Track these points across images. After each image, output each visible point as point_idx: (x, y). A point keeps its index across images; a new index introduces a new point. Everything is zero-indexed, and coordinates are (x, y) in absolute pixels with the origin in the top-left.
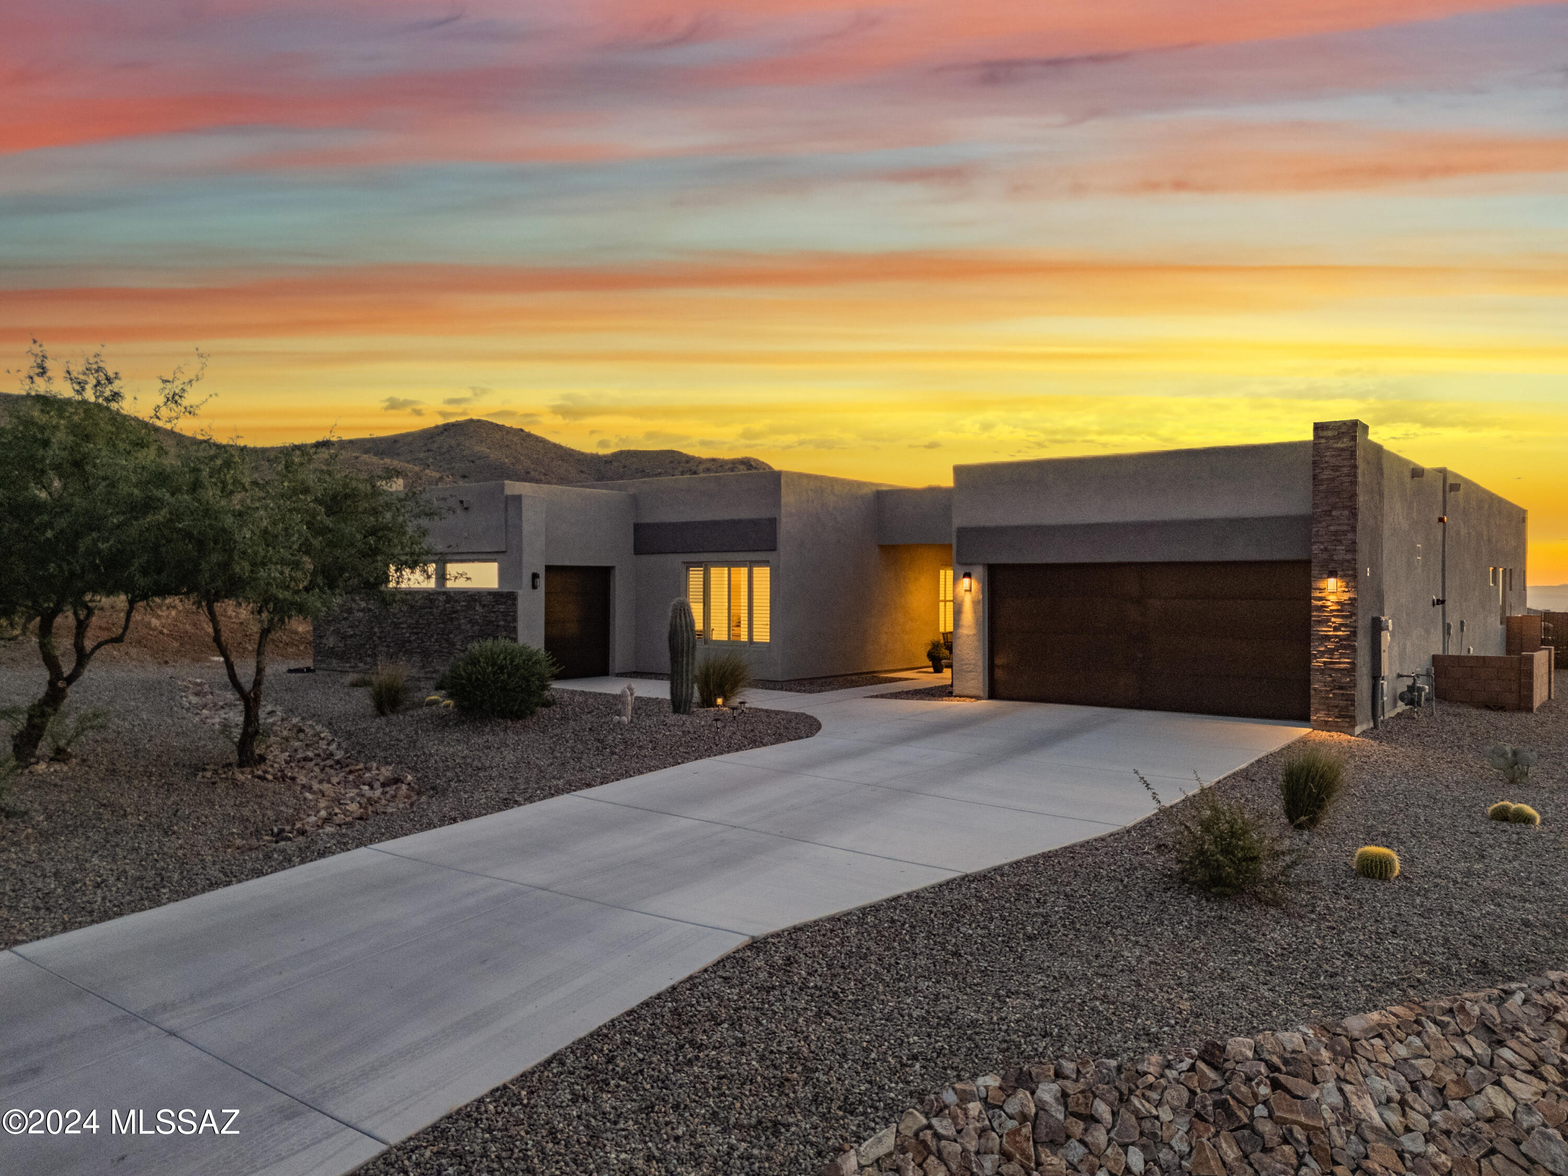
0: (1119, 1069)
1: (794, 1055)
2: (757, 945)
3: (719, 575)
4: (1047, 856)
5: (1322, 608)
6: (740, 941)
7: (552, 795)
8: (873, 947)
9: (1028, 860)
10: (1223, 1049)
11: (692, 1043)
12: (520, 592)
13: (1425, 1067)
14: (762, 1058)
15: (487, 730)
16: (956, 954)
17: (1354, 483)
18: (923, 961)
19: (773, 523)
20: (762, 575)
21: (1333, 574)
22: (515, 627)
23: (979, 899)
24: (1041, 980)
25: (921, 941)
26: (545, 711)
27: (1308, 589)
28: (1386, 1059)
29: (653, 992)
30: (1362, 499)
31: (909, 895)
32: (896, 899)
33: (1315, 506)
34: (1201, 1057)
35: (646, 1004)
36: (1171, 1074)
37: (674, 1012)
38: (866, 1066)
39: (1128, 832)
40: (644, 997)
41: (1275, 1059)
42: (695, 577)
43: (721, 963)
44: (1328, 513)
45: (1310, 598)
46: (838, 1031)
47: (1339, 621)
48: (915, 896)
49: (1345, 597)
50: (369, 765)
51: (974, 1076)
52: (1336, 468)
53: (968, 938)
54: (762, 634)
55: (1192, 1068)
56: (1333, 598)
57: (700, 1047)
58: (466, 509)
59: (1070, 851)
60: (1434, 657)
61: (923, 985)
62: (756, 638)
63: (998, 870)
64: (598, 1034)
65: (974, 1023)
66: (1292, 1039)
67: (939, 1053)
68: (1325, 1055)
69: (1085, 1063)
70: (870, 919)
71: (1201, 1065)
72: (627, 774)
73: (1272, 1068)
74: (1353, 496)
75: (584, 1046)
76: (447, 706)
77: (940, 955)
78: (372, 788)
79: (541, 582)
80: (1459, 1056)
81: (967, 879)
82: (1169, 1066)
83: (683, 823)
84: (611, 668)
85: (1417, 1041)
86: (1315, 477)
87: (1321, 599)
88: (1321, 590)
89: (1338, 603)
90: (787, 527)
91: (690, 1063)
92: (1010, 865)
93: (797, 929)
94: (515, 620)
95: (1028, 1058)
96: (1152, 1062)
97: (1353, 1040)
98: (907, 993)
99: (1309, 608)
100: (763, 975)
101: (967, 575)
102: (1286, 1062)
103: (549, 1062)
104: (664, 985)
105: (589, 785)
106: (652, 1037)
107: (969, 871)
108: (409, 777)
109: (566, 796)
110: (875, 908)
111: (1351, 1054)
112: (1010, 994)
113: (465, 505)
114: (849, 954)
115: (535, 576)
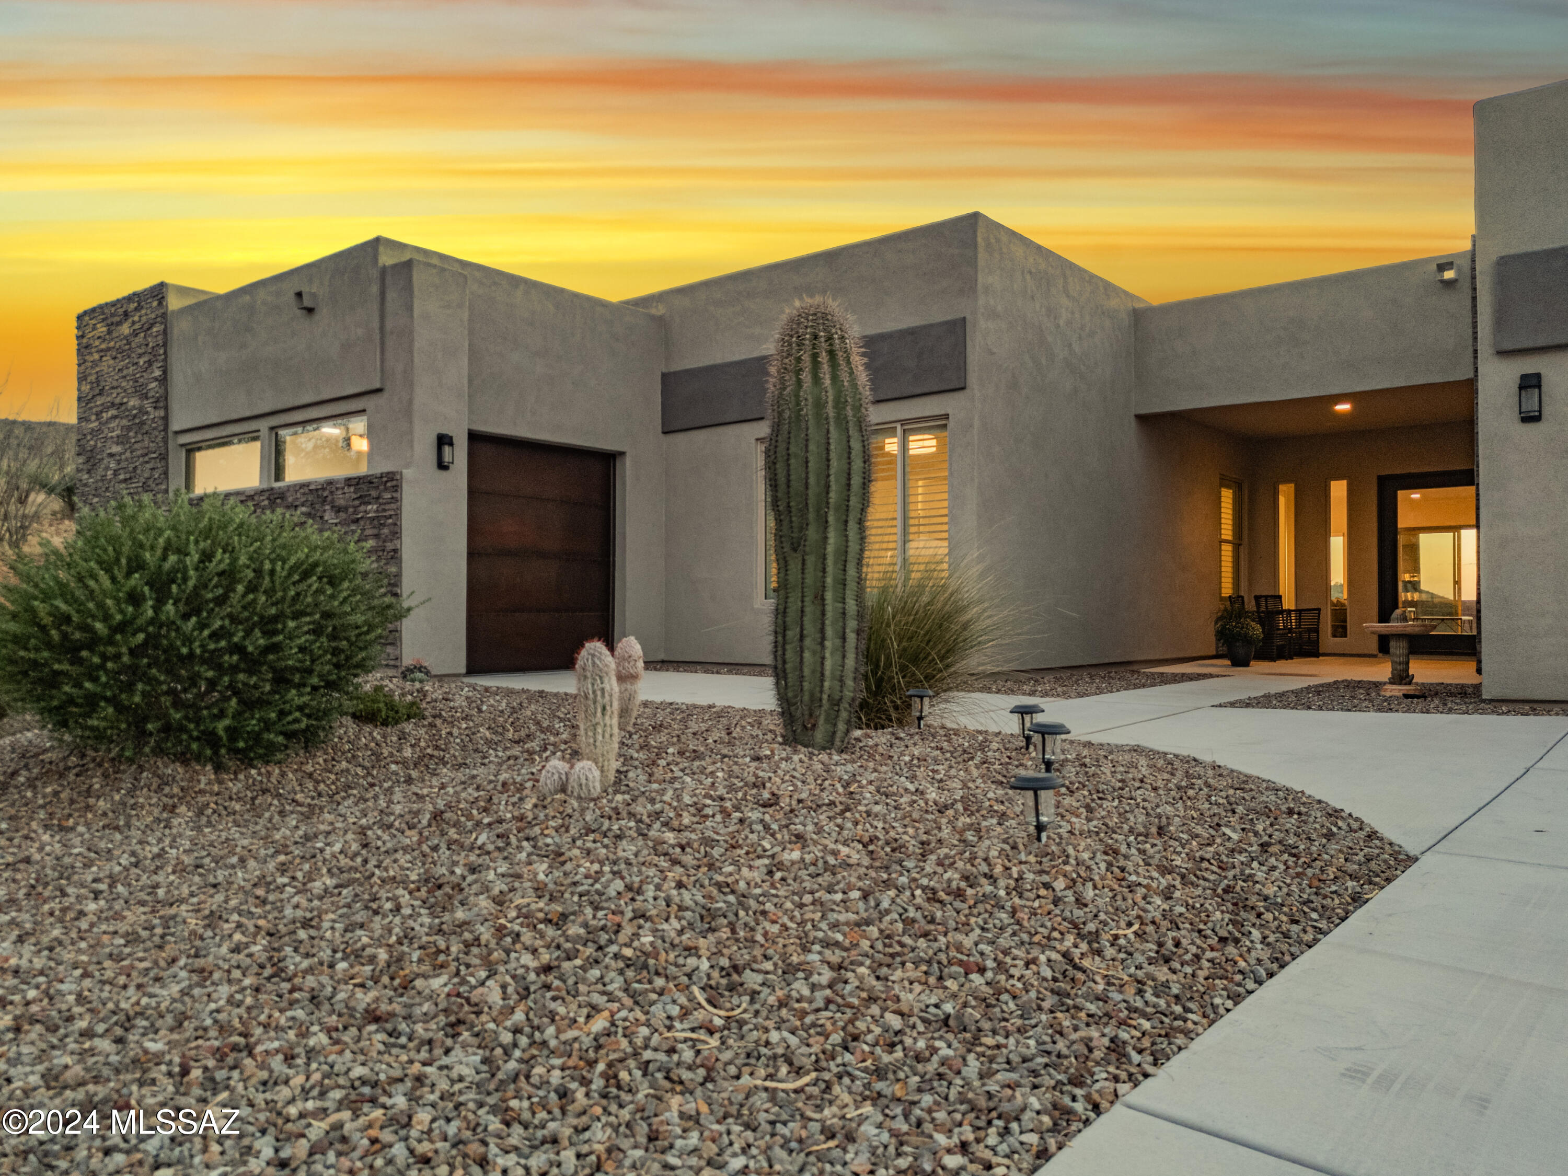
12: (408, 473)
19: (957, 329)
22: (395, 551)
58: (310, 310)
79: (459, 455)
90: (987, 339)
94: (396, 534)
113: (307, 302)
115: (443, 441)
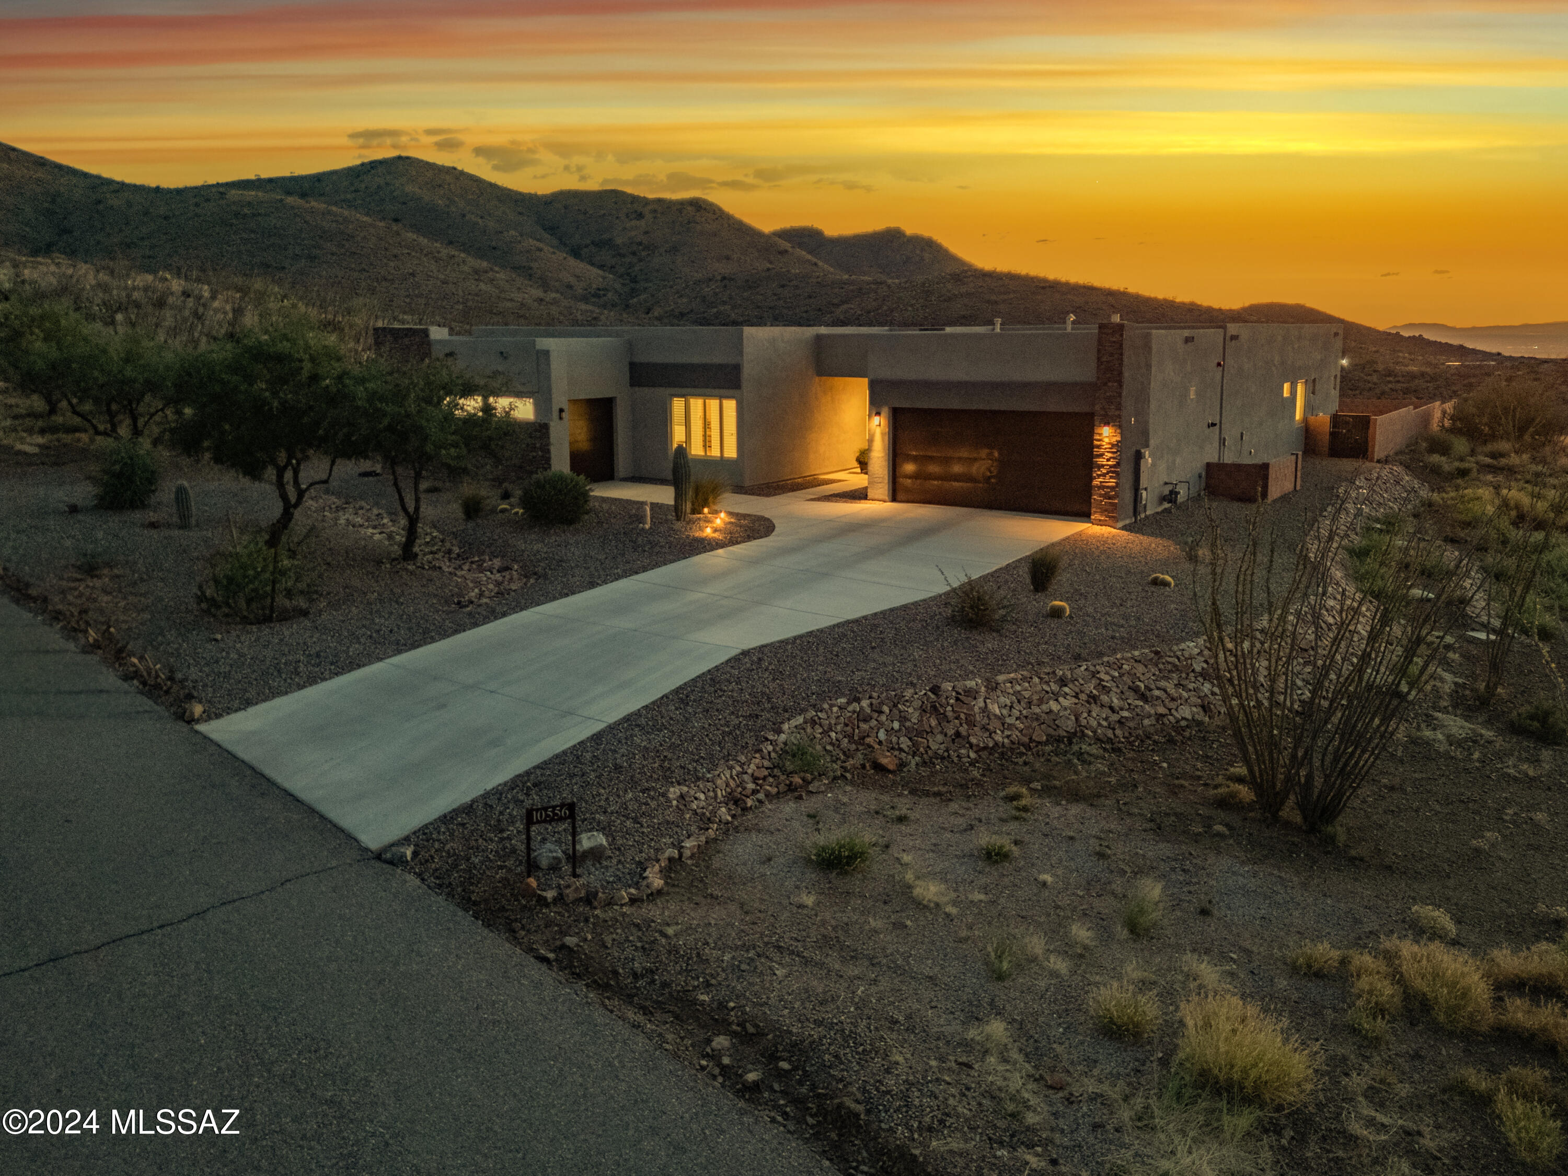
0: (896, 695)
1: (763, 693)
2: (745, 653)
3: (696, 404)
4: (892, 610)
5: (1099, 447)
6: (738, 651)
7: (617, 579)
8: (798, 652)
9: (881, 612)
10: (939, 687)
11: (721, 690)
12: (551, 423)
13: (1027, 694)
14: (750, 694)
15: (552, 531)
16: (837, 656)
17: (1121, 364)
18: (821, 658)
19: (737, 368)
20: (730, 406)
21: (1107, 424)
22: (549, 449)
23: (853, 632)
24: (873, 665)
25: (821, 649)
26: (586, 517)
27: (1091, 433)
28: (1011, 691)
29: (701, 672)
30: (1126, 374)
31: (818, 630)
32: (811, 632)
33: (1098, 378)
34: (930, 690)
35: (698, 677)
36: (916, 696)
37: (711, 679)
38: (793, 697)
39: (940, 596)
40: (697, 674)
41: (960, 691)
42: (678, 405)
43: (729, 661)
44: (1105, 384)
45: (1093, 440)
46: (781, 685)
47: (1110, 455)
48: (821, 631)
49: (1114, 440)
50: (482, 558)
51: (836, 699)
52: (1112, 355)
53: (844, 649)
54: (731, 452)
55: (925, 694)
56: (1107, 440)
57: (724, 691)
59: (905, 608)
60: (1208, 465)
61: (820, 668)
62: (726, 455)
63: (865, 618)
64: (680, 688)
65: (839, 681)
66: (971, 684)
67: (824, 692)
68: (983, 689)
69: (882, 693)
70: (798, 641)
71: (929, 693)
72: (657, 565)
73: (958, 693)
74: (1120, 373)
75: (677, 691)
76: (517, 513)
77: (829, 656)
78: (492, 573)
79: (566, 415)
80: (1043, 690)
81: (848, 622)
82: (916, 694)
83: (700, 595)
84: (616, 474)
85: (1027, 684)
86: (1099, 359)
87: (1099, 440)
88: (1100, 434)
89: (1109, 443)
90: (748, 371)
91: (721, 696)
92: (872, 615)
93: (763, 646)
94: (548, 444)
95: (860, 693)
96: (908, 693)
97: (997, 684)
98: (813, 671)
99: (1092, 447)
100: (748, 665)
101: (878, 414)
102: (965, 692)
103: (662, 697)
104: (705, 669)
105: (637, 573)
106: (703, 688)
107: (849, 618)
108: (516, 567)
109: (625, 580)
110: (800, 637)
111: (995, 689)
112: (858, 670)
114: (787, 656)
115: (561, 411)
